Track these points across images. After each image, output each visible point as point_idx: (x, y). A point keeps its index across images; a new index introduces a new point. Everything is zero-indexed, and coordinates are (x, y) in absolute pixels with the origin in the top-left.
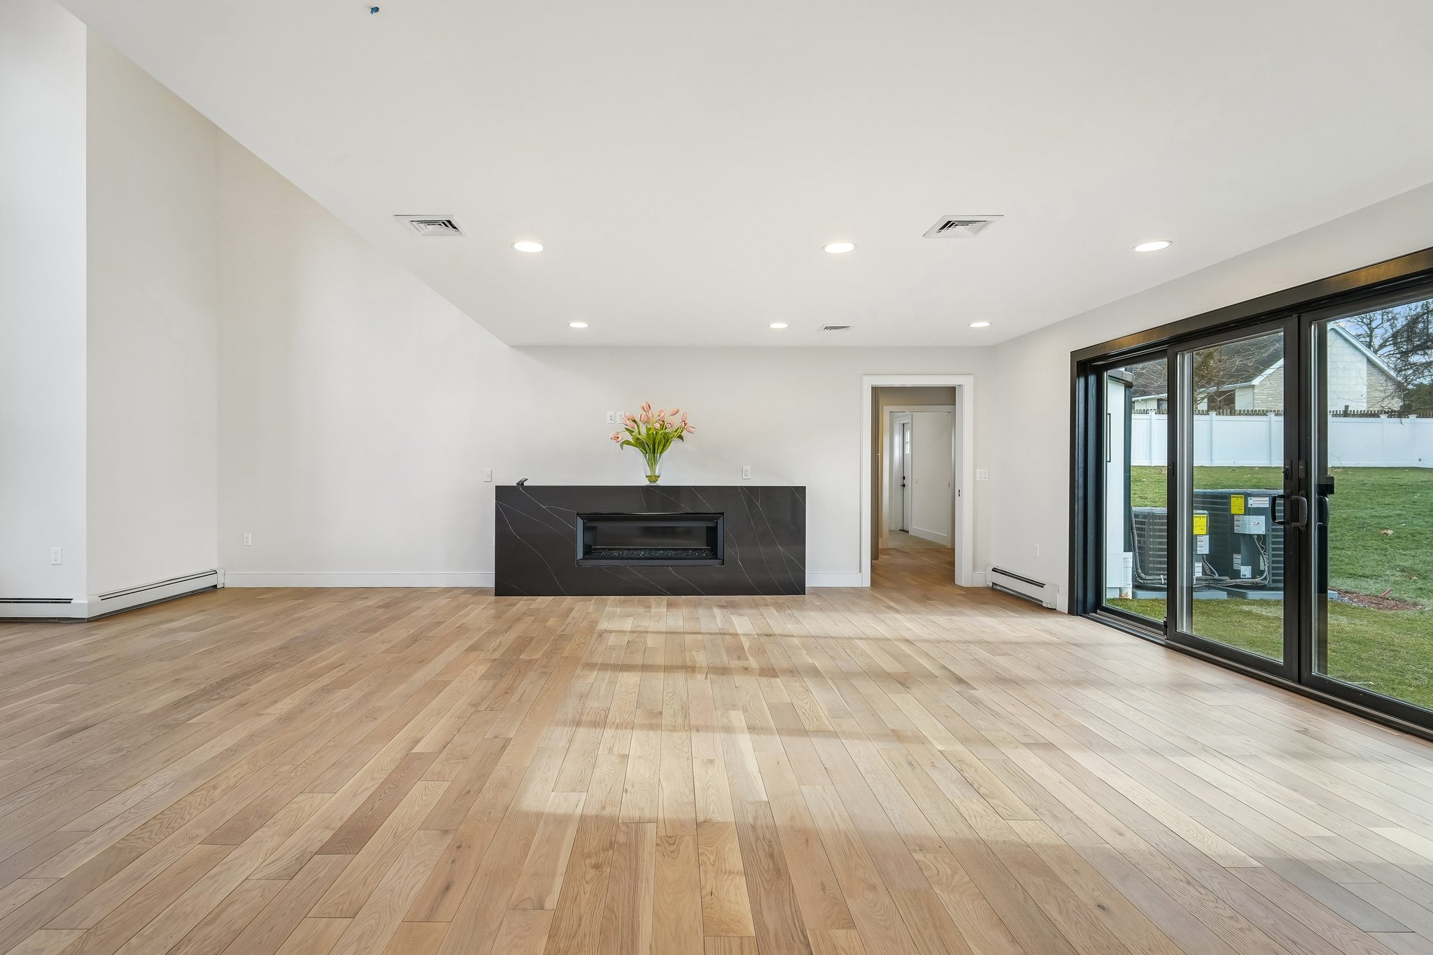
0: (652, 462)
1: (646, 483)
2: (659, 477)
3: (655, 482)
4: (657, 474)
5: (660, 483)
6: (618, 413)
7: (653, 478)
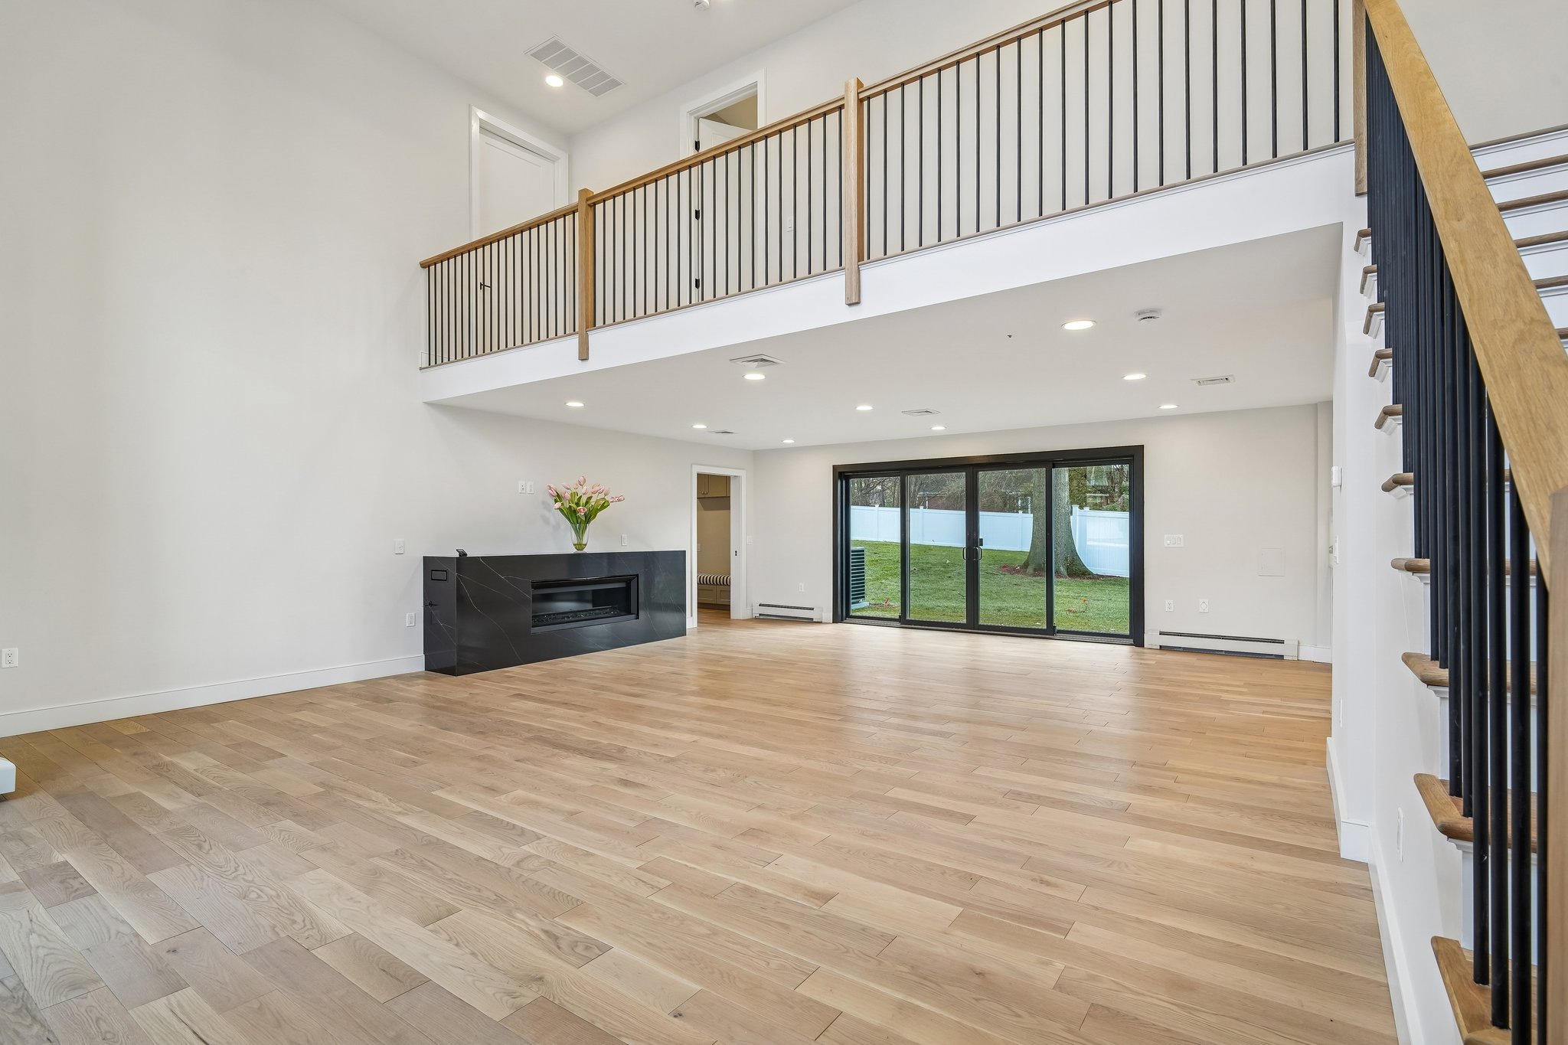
0: (580, 531)
1: (573, 551)
2: (586, 545)
3: (582, 550)
4: (584, 542)
5: (586, 550)
6: (529, 484)
7: (580, 546)
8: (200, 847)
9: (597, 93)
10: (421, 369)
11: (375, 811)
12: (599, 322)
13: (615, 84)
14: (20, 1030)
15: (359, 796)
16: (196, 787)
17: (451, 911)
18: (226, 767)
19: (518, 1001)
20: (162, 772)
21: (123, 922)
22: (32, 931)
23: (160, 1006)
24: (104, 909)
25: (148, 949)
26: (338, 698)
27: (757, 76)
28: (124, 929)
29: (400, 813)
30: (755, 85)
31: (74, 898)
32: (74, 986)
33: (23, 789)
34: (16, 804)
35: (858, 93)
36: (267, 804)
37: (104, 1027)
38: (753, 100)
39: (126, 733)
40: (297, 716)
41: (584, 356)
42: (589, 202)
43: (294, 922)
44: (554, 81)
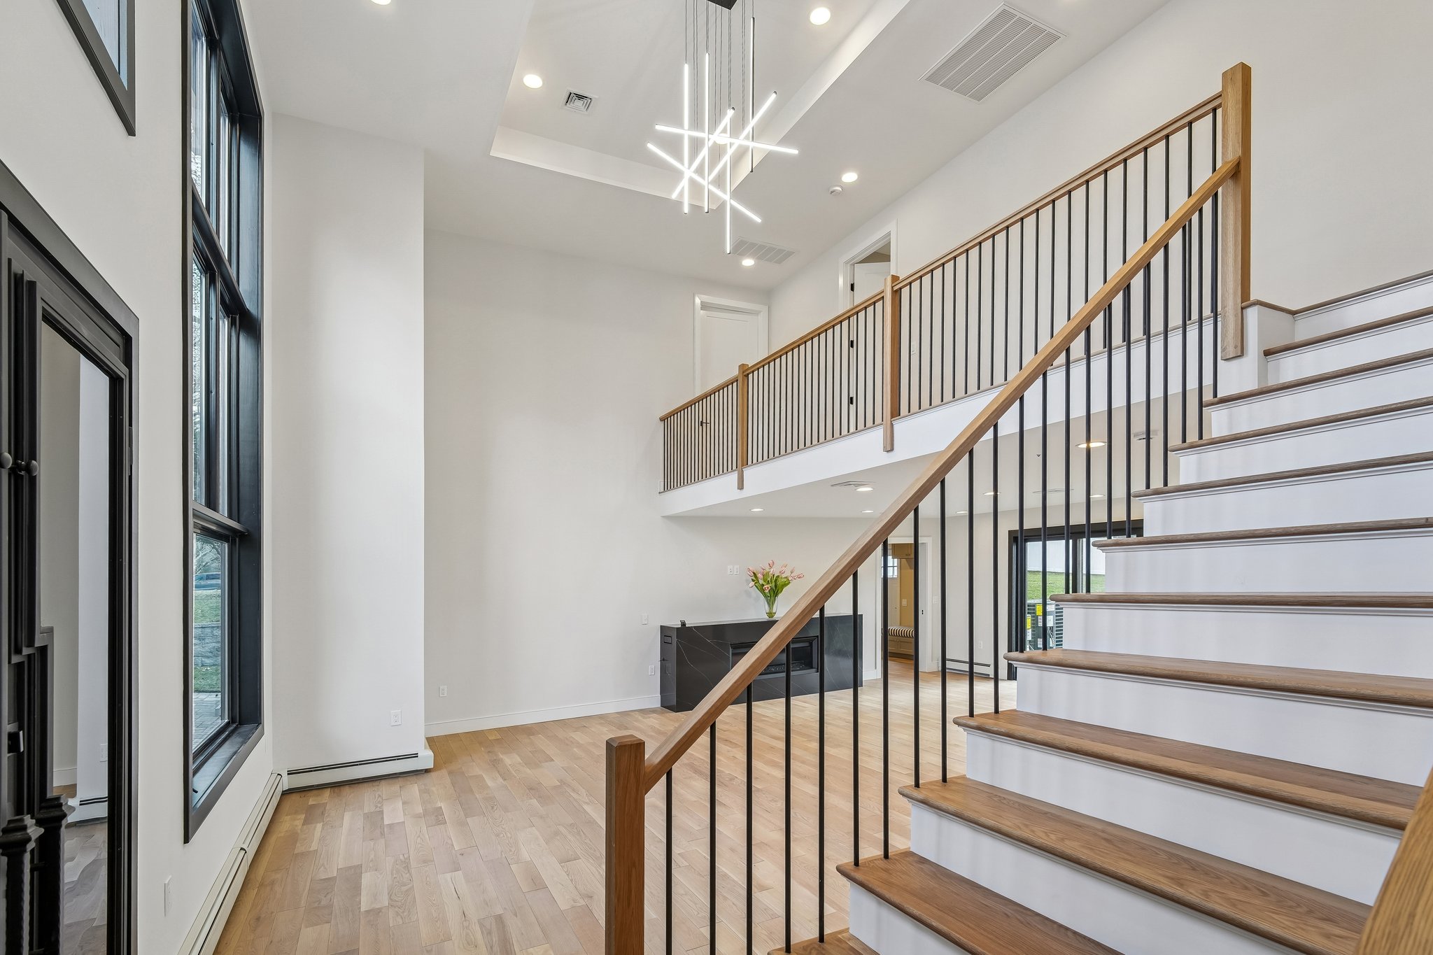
0: (770, 604)
3: (772, 617)
4: (774, 611)
6: (734, 568)
7: (771, 614)
8: (493, 808)
9: (779, 262)
10: (660, 493)
11: (575, 800)
12: (750, 463)
13: (789, 254)
14: (403, 874)
15: (574, 790)
16: (505, 775)
17: (577, 858)
18: (524, 764)
19: (575, 904)
20: (495, 764)
21: (450, 838)
22: (419, 836)
23: (448, 876)
24: (446, 831)
25: (454, 852)
26: (601, 724)
27: (891, 227)
28: (449, 842)
29: (586, 803)
30: (889, 234)
31: (439, 824)
32: (425, 862)
33: (437, 767)
34: (433, 774)
35: (892, 287)
36: (531, 789)
37: (428, 879)
38: (888, 245)
39: (490, 738)
40: (573, 735)
41: (741, 486)
42: (745, 374)
43: (511, 851)
44: (748, 262)
